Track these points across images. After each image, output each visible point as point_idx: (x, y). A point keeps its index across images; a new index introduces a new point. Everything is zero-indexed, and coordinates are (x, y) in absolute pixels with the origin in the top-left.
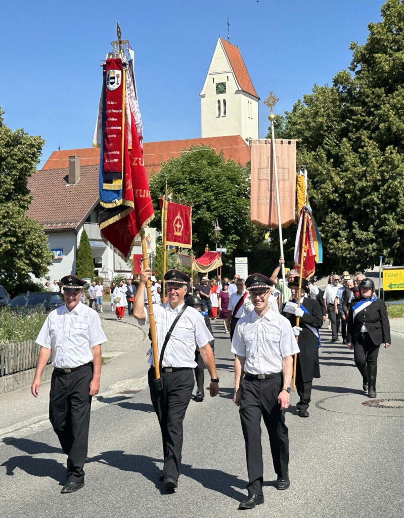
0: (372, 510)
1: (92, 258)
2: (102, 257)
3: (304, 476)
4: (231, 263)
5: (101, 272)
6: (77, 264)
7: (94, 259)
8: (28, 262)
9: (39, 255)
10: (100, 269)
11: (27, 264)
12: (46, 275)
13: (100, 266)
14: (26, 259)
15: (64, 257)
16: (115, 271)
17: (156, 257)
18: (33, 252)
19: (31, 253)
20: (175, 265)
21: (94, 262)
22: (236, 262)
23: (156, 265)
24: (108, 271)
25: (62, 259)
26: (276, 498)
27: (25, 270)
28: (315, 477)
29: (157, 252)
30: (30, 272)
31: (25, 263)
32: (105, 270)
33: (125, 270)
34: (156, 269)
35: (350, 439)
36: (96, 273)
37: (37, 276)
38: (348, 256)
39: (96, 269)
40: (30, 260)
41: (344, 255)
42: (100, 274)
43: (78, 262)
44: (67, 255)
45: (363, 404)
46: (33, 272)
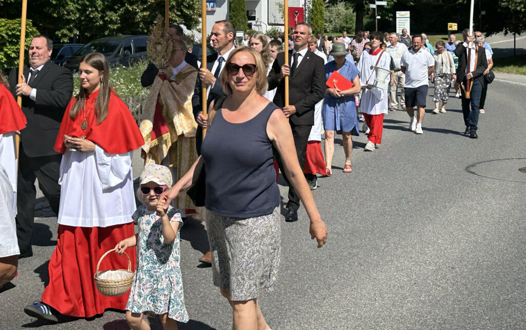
2: (256, 9)
5: (255, 25)
6: (230, 16)
7: (248, 11)
9: (190, 7)
10: (253, 22)
11: (178, 16)
13: (254, 18)
14: (178, 11)
15: (217, 9)
16: (269, 24)
19: (183, 5)
20: (332, 19)
21: (248, 15)
22: (397, 16)
23: (312, 19)
24: (262, 24)
27: (176, 21)
29: (313, 5)
32: (258, 23)
33: (279, 23)
34: (312, 23)
36: (250, 26)
37: (189, 28)
39: (250, 22)
42: (253, 27)
43: (231, 14)
44: (220, 7)
45: (520, 170)
46: (185, 24)
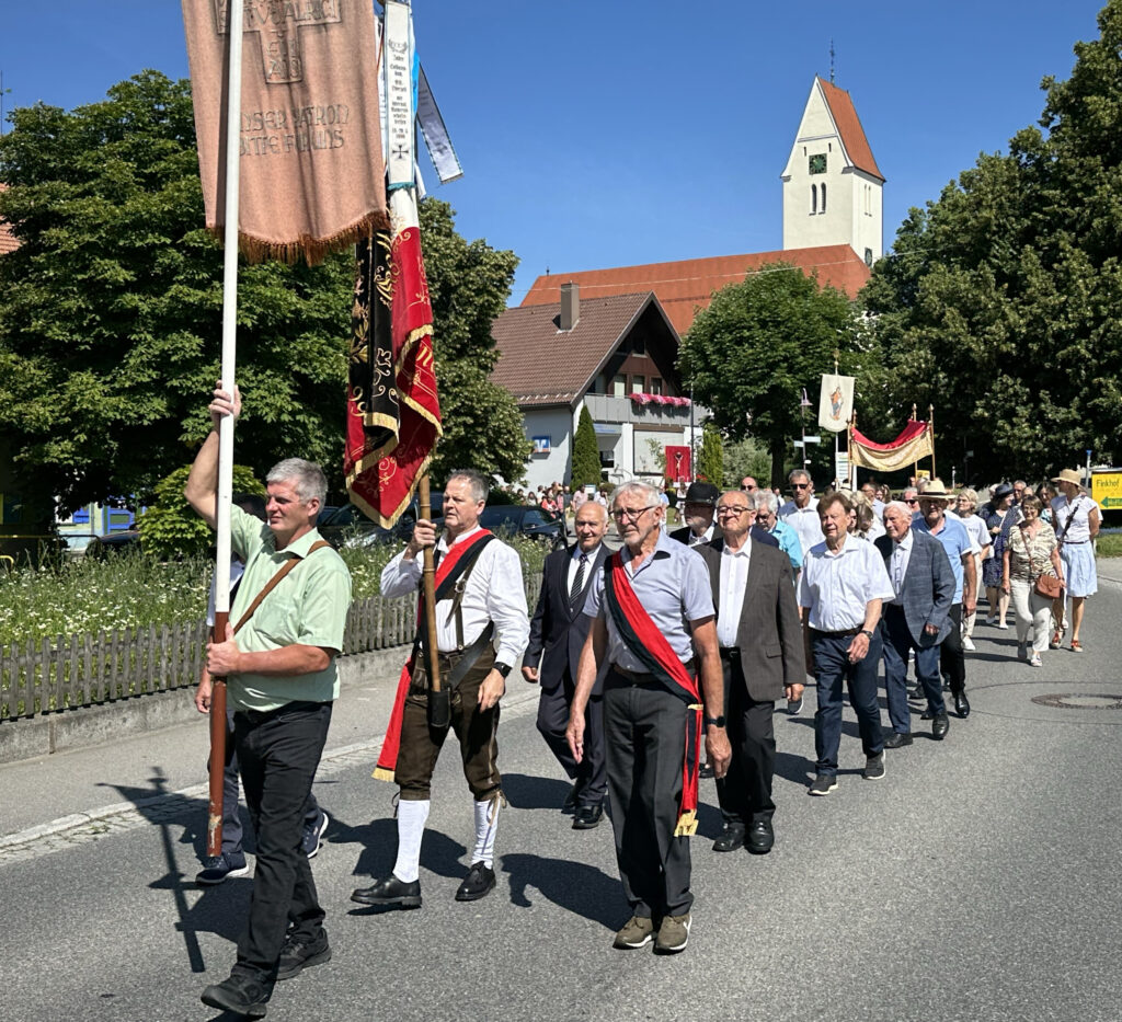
0: (1022, 877)
1: (598, 451)
2: (615, 450)
3: (912, 815)
4: (827, 461)
5: (613, 475)
6: (573, 461)
7: (601, 453)
8: (493, 457)
9: (510, 446)
10: (610, 471)
11: (491, 460)
12: (522, 479)
13: (611, 464)
14: (490, 452)
15: (552, 450)
16: (636, 474)
17: (703, 450)
18: (501, 441)
19: (498, 443)
20: (735, 465)
21: (601, 458)
22: (837, 459)
23: (704, 465)
24: (624, 473)
25: (549, 453)
26: (860, 849)
27: (487, 469)
28: (932, 818)
29: (705, 443)
30: (496, 473)
31: (488, 459)
32: (618, 472)
33: (652, 471)
34: (703, 471)
35: (1001, 758)
36: (605, 476)
37: (508, 479)
38: (1031, 450)
39: (604, 470)
40: (496, 453)
41: (1024, 448)
42: (610, 478)
43: (575, 457)
44: (557, 446)
45: (1033, 700)
46: (500, 474)
